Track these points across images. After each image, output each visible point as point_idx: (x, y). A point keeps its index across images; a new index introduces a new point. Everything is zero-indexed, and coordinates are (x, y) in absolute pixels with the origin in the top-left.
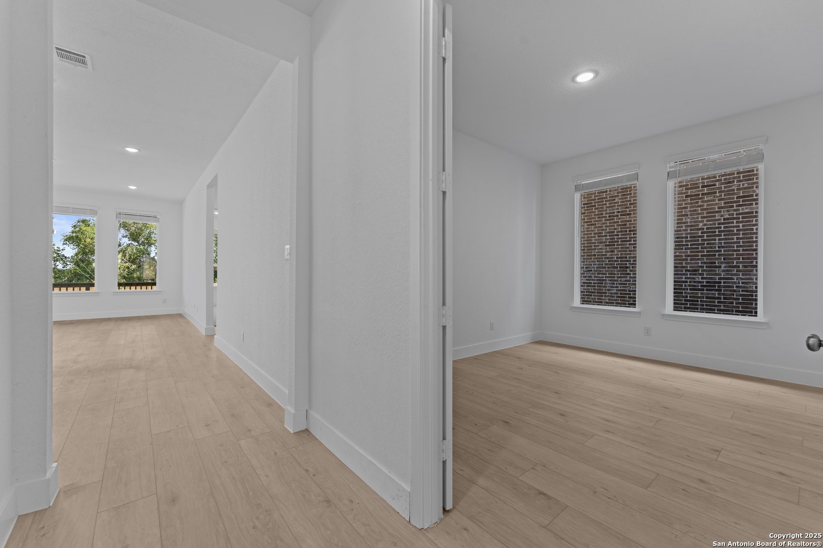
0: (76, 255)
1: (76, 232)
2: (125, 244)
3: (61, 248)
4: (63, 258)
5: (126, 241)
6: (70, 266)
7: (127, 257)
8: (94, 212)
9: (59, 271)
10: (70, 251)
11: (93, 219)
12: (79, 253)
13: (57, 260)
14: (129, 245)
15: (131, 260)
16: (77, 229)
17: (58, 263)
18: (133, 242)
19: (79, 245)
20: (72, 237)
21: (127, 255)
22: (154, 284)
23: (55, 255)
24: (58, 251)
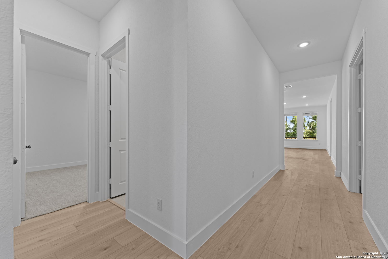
0: (294, 127)
1: (294, 119)
2: (311, 122)
3: (289, 125)
4: (289, 128)
5: (311, 120)
6: (292, 131)
7: (312, 127)
8: (296, 114)
9: (289, 133)
10: (292, 126)
11: (296, 117)
12: (295, 126)
13: (288, 129)
14: (312, 122)
15: (313, 128)
16: (294, 118)
17: (288, 130)
18: (314, 121)
19: (294, 124)
20: (293, 121)
21: (311, 126)
22: (316, 138)
23: (288, 127)
24: (288, 126)
